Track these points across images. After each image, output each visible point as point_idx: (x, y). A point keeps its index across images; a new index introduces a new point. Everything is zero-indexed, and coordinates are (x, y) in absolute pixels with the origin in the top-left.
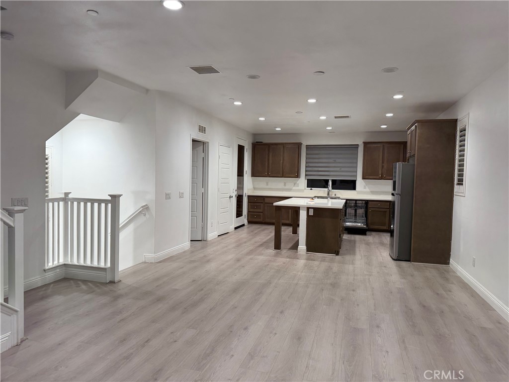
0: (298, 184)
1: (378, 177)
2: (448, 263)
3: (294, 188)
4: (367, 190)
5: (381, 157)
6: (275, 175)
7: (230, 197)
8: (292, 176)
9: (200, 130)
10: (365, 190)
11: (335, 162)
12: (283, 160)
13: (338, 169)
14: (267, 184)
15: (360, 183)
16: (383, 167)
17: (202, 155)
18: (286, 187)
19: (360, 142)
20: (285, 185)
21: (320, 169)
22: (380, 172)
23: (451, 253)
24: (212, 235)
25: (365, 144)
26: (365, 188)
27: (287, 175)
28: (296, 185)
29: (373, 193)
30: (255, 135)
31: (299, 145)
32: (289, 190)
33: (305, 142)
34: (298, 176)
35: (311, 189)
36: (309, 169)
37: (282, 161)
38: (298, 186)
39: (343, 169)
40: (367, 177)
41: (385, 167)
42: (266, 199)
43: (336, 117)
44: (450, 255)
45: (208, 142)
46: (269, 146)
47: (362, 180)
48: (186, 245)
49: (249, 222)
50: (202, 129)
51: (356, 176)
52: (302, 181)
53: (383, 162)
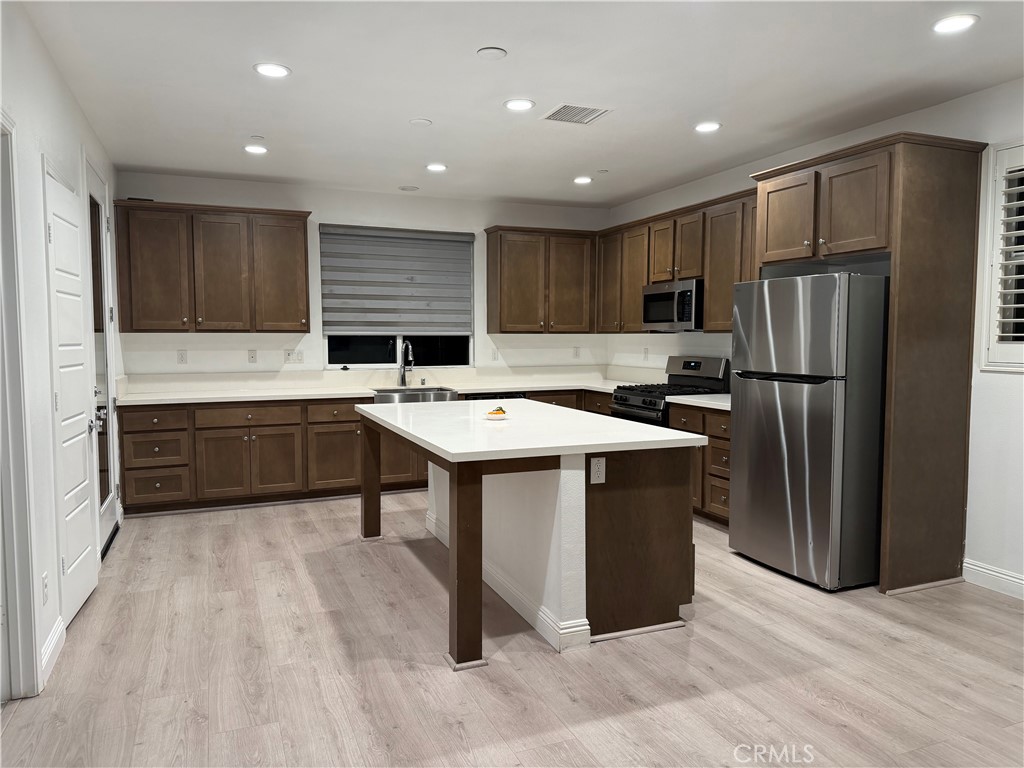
0: (300, 353)
1: (536, 327)
3: (287, 367)
4: (501, 362)
5: (541, 273)
6: (223, 325)
7: (91, 429)
8: (286, 325)
10: (496, 364)
11: (411, 283)
12: (252, 269)
13: (421, 305)
14: (182, 359)
15: (482, 344)
16: (547, 297)
18: (260, 365)
19: (476, 225)
20: (252, 358)
21: (368, 304)
22: (541, 313)
25: (491, 232)
26: (495, 359)
27: (267, 325)
28: (293, 357)
29: (517, 369)
30: (122, 172)
31: (302, 217)
32: (271, 374)
33: (323, 213)
34: (305, 329)
35: (345, 369)
36: (332, 303)
37: (245, 275)
38: (301, 361)
39: (435, 305)
40: (502, 327)
41: (552, 298)
42: (199, 413)
46: (191, 216)
47: (488, 336)
49: (127, 510)
51: (469, 325)
52: (315, 344)
53: (547, 287)
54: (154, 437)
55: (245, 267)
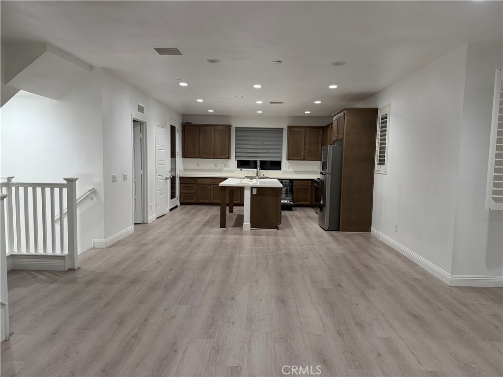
0: (229, 165)
1: (300, 158)
2: (370, 231)
3: (225, 169)
4: (291, 170)
5: (303, 140)
6: (207, 157)
7: (166, 179)
8: (223, 157)
9: (139, 109)
10: (289, 170)
11: (262, 144)
12: (214, 141)
13: (265, 151)
14: (198, 166)
15: (285, 163)
16: (305, 149)
17: (140, 136)
18: (217, 168)
19: (284, 126)
20: (216, 166)
21: (249, 151)
22: (303, 154)
23: (372, 222)
24: (152, 217)
25: (290, 128)
26: (289, 168)
27: (218, 157)
28: (227, 166)
29: (296, 172)
30: (184, 116)
31: (229, 127)
32: (220, 171)
33: (235, 124)
34: (229, 158)
35: (241, 170)
36: (238, 150)
37: (213, 143)
38: (229, 167)
39: (270, 151)
40: (291, 158)
41: (307, 149)
42: (199, 180)
43: (271, 103)
44: (371, 224)
45: (146, 123)
46: (200, 127)
47: (287, 162)
48: (131, 228)
49: (182, 203)
50: (141, 109)
51: (281, 157)
52: (233, 162)
53: (305, 145)
54: (188, 185)
55: (213, 141)
